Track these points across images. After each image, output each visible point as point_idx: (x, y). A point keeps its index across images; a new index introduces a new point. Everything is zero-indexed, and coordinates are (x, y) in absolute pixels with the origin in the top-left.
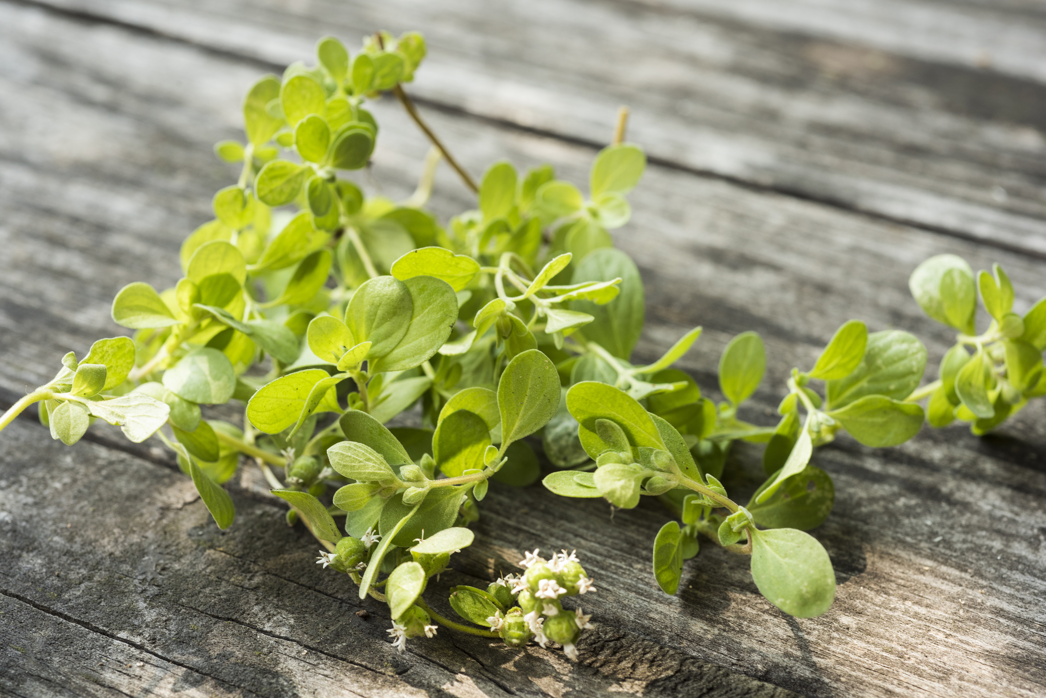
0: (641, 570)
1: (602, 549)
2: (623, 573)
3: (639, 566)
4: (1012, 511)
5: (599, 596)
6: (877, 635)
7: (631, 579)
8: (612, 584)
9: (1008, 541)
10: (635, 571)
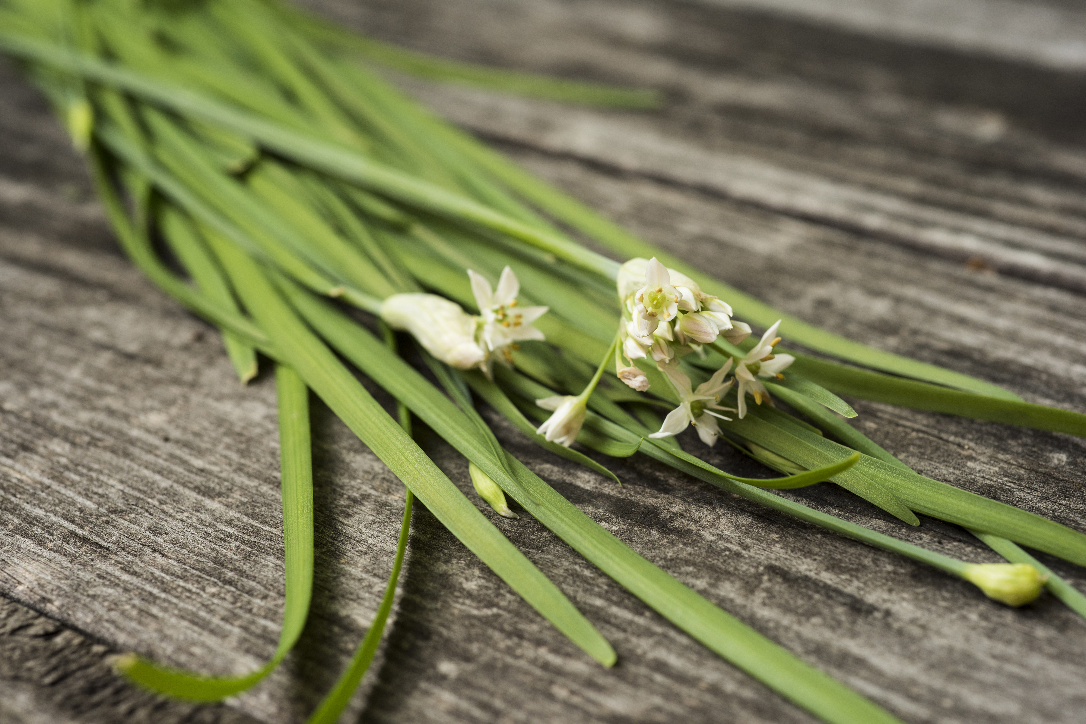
0: (213, 595)
1: (177, 568)
2: (188, 597)
3: (214, 590)
4: (741, 544)
5: (140, 623)
6: (481, 689)
7: (194, 605)
8: (165, 610)
9: (718, 579)
10: (205, 596)
